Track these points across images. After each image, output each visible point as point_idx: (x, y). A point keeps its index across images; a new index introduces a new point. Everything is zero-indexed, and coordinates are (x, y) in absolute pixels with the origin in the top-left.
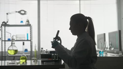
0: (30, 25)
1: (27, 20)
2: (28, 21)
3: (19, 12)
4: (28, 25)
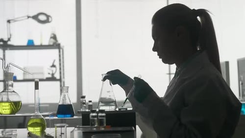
0: (59, 44)
1: (52, 36)
2: (54, 37)
3: (35, 17)
4: (55, 45)
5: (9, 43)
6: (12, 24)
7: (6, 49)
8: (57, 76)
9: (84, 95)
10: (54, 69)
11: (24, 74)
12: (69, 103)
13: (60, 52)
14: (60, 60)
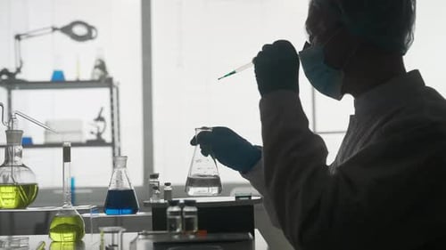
0: (111, 79)
1: (98, 63)
2: (101, 66)
3: (67, 30)
4: (103, 81)
5: (19, 76)
6: (24, 42)
7: (14, 89)
8: (107, 137)
9: (156, 172)
10: (100, 124)
11: (46, 133)
12: (128, 187)
13: (111, 93)
14: (112, 108)
